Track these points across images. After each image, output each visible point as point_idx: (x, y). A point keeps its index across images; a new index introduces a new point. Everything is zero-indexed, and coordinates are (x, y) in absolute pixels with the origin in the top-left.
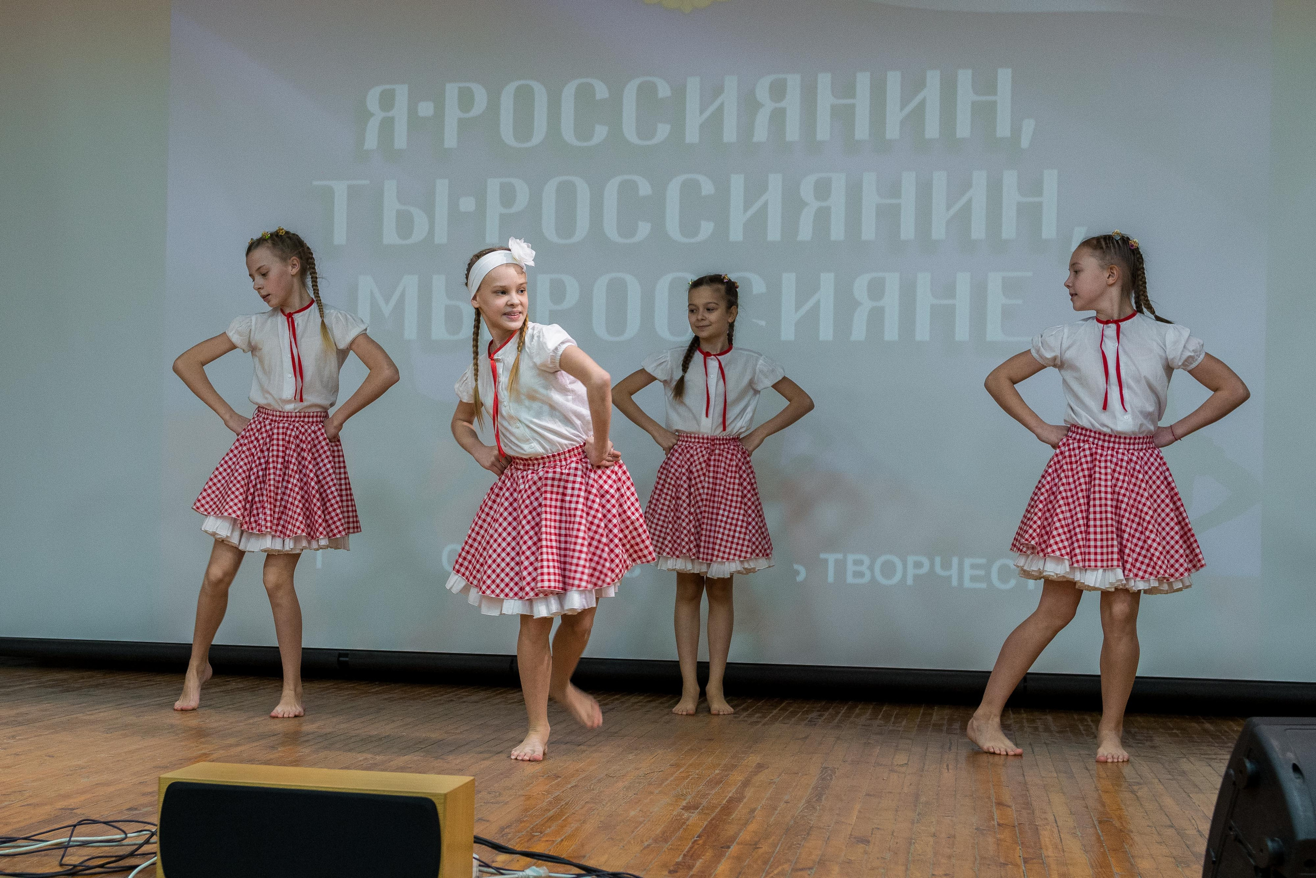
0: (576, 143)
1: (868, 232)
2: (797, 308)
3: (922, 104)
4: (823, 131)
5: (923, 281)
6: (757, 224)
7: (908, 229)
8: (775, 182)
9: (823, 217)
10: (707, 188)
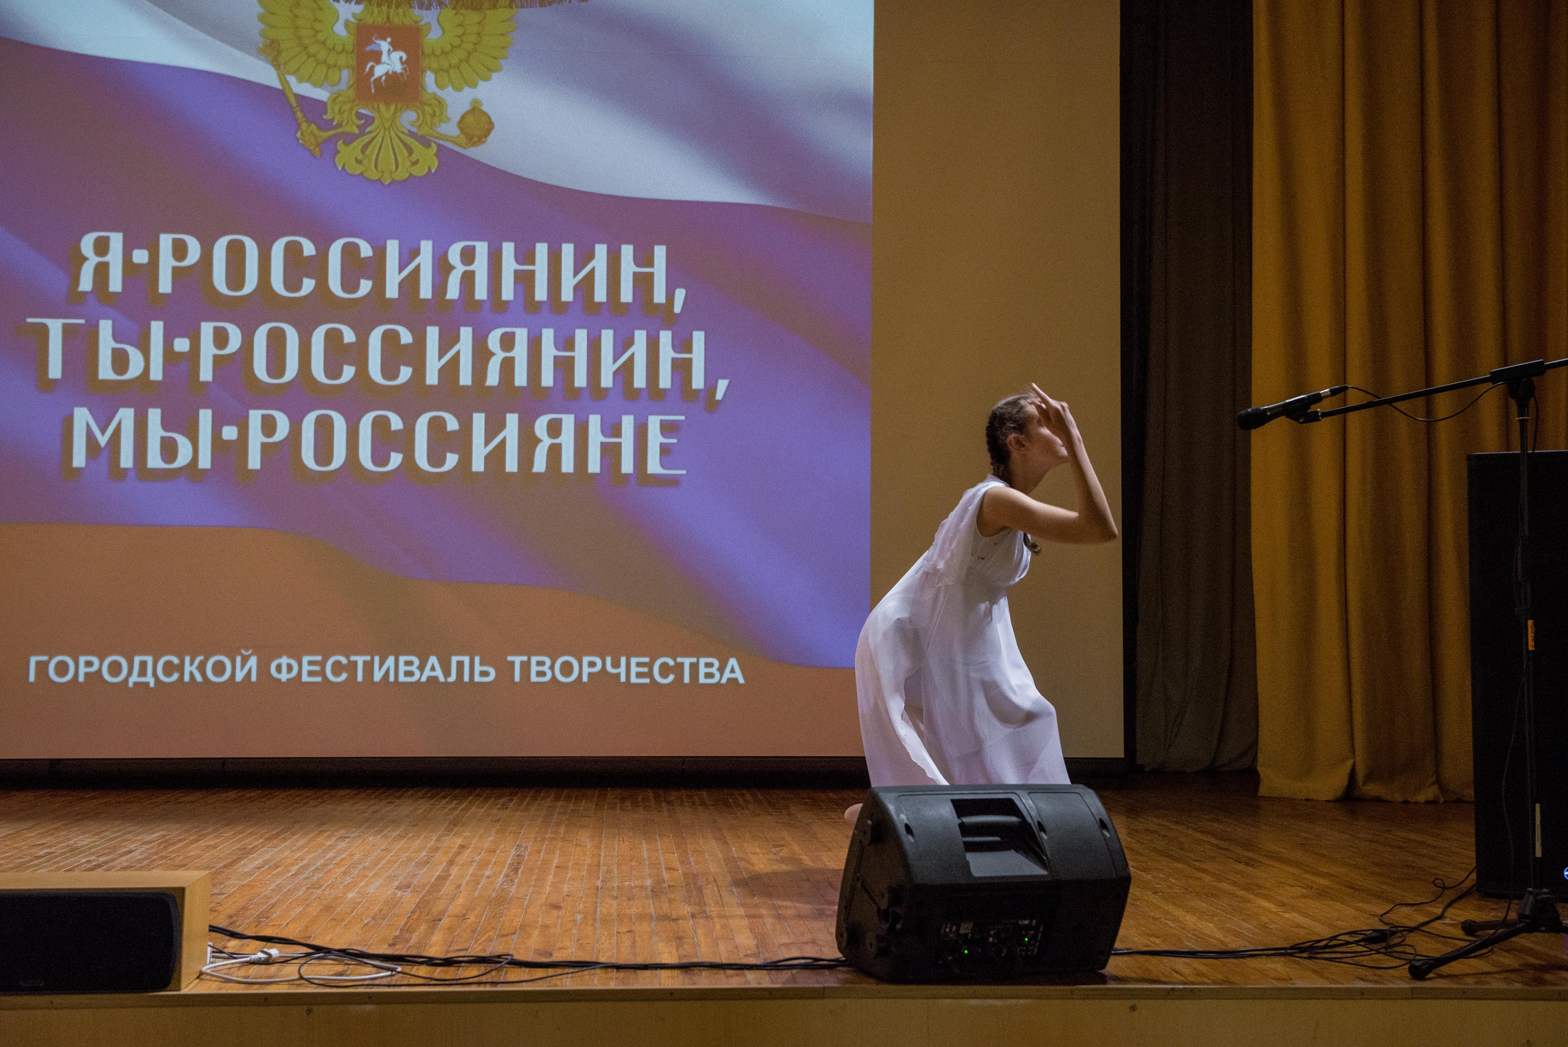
0: (284, 293)
1: (547, 379)
2: (487, 443)
3: (592, 272)
4: (508, 292)
5: (594, 422)
6: (450, 370)
7: (580, 379)
8: (466, 334)
9: (508, 366)
10: (406, 337)
